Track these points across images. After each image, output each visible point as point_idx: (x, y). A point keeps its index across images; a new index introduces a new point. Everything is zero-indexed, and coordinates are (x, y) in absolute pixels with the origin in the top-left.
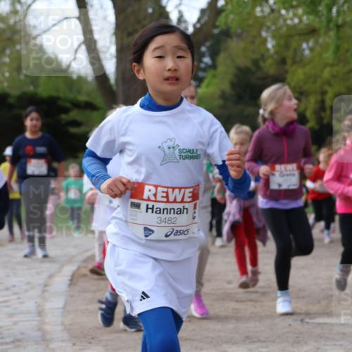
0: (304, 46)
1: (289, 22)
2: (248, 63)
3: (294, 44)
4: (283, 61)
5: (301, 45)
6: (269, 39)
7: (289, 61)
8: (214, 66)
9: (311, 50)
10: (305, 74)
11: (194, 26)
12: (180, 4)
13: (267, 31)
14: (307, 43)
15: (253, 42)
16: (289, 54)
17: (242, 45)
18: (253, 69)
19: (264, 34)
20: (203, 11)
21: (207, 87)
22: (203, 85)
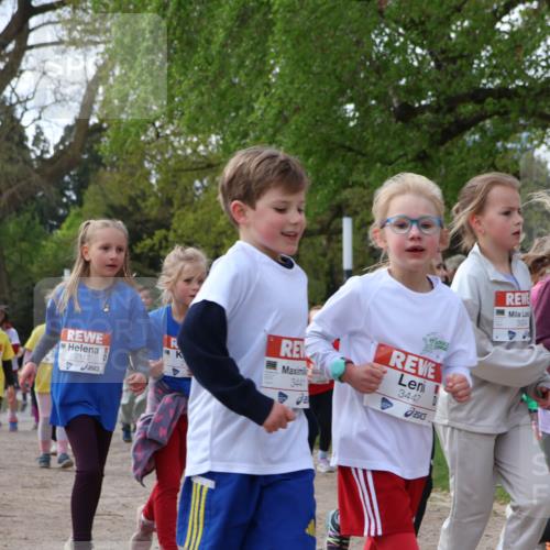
0: (197, 184)
1: (180, 152)
2: (125, 202)
3: (184, 180)
4: (169, 202)
5: (192, 183)
6: (153, 172)
7: (176, 203)
8: (79, 202)
9: (206, 189)
10: (196, 220)
11: (56, 147)
12: (40, 118)
13: (150, 162)
14: (201, 181)
15: (132, 175)
16: (178, 193)
17: (118, 177)
18: (130, 208)
19: (147, 165)
20: (68, 129)
21: (68, 228)
22: (64, 225)
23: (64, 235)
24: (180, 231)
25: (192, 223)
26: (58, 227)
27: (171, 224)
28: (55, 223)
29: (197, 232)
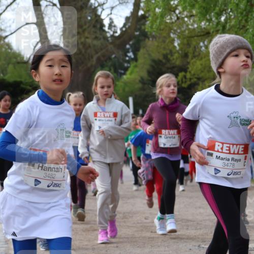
21: (131, 74)
22: (128, 72)
23: (128, 78)
24: (192, 72)
25: (200, 67)
26: (124, 74)
27: (188, 68)
28: (123, 72)
29: (202, 72)
